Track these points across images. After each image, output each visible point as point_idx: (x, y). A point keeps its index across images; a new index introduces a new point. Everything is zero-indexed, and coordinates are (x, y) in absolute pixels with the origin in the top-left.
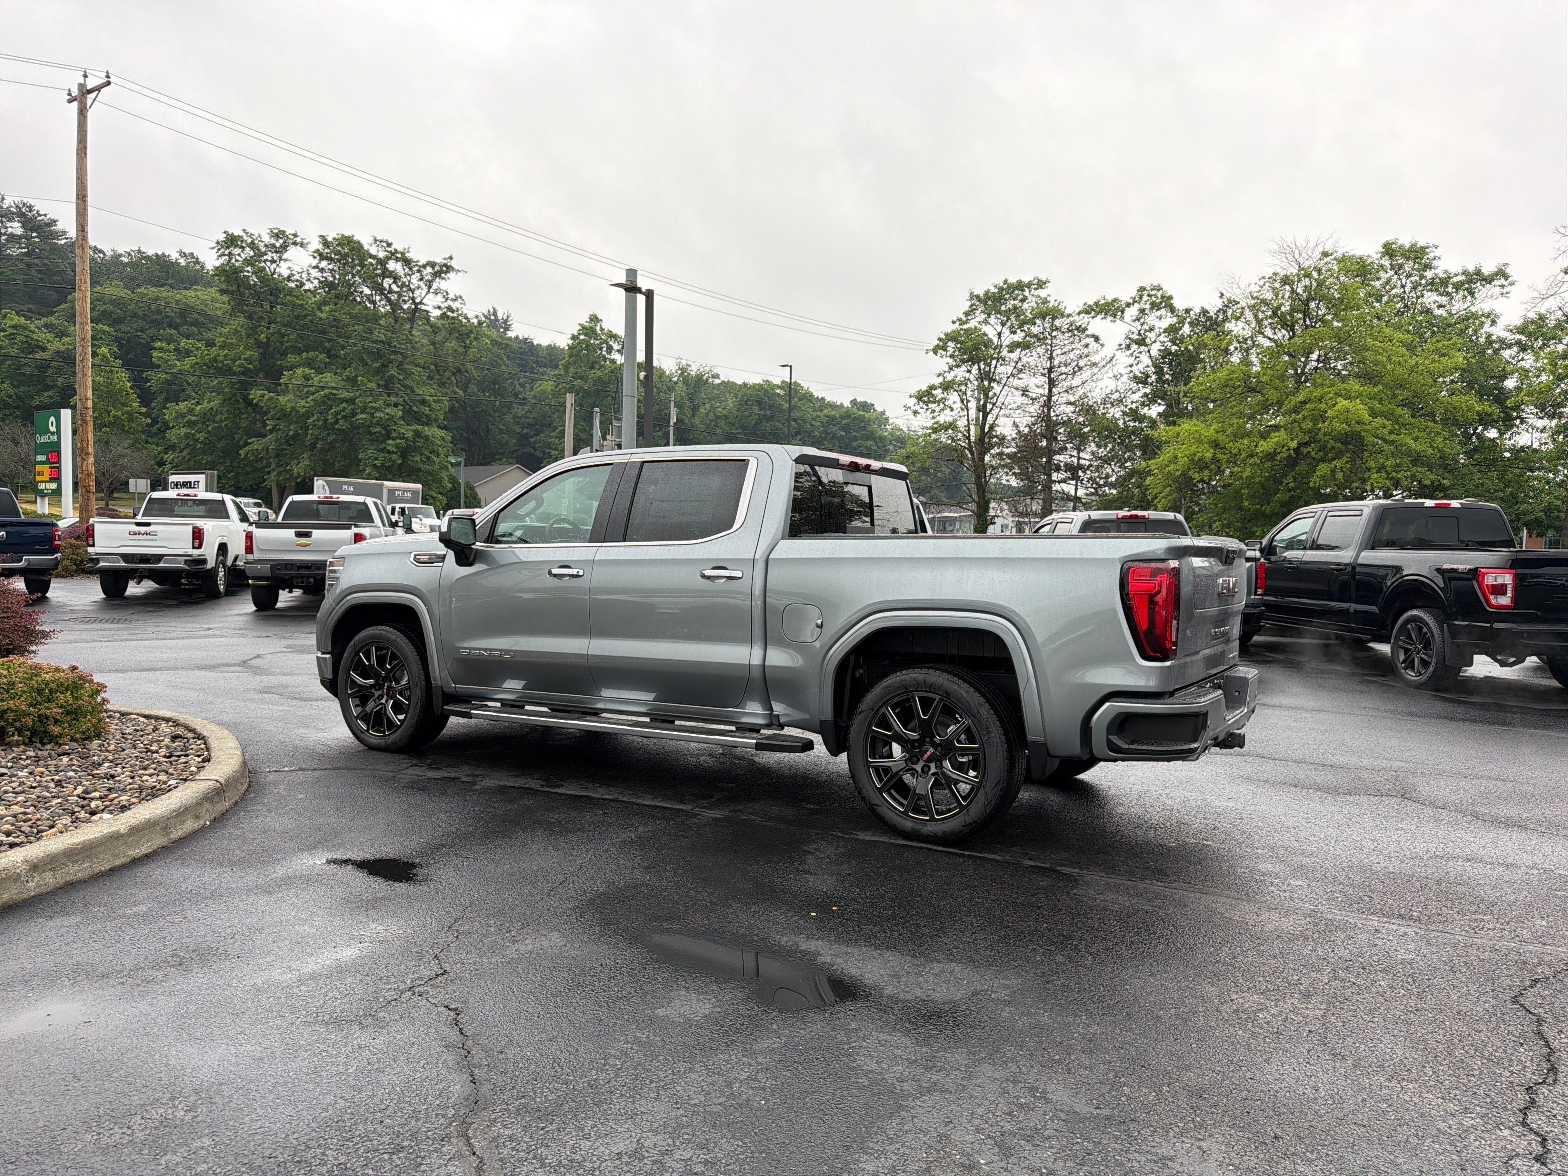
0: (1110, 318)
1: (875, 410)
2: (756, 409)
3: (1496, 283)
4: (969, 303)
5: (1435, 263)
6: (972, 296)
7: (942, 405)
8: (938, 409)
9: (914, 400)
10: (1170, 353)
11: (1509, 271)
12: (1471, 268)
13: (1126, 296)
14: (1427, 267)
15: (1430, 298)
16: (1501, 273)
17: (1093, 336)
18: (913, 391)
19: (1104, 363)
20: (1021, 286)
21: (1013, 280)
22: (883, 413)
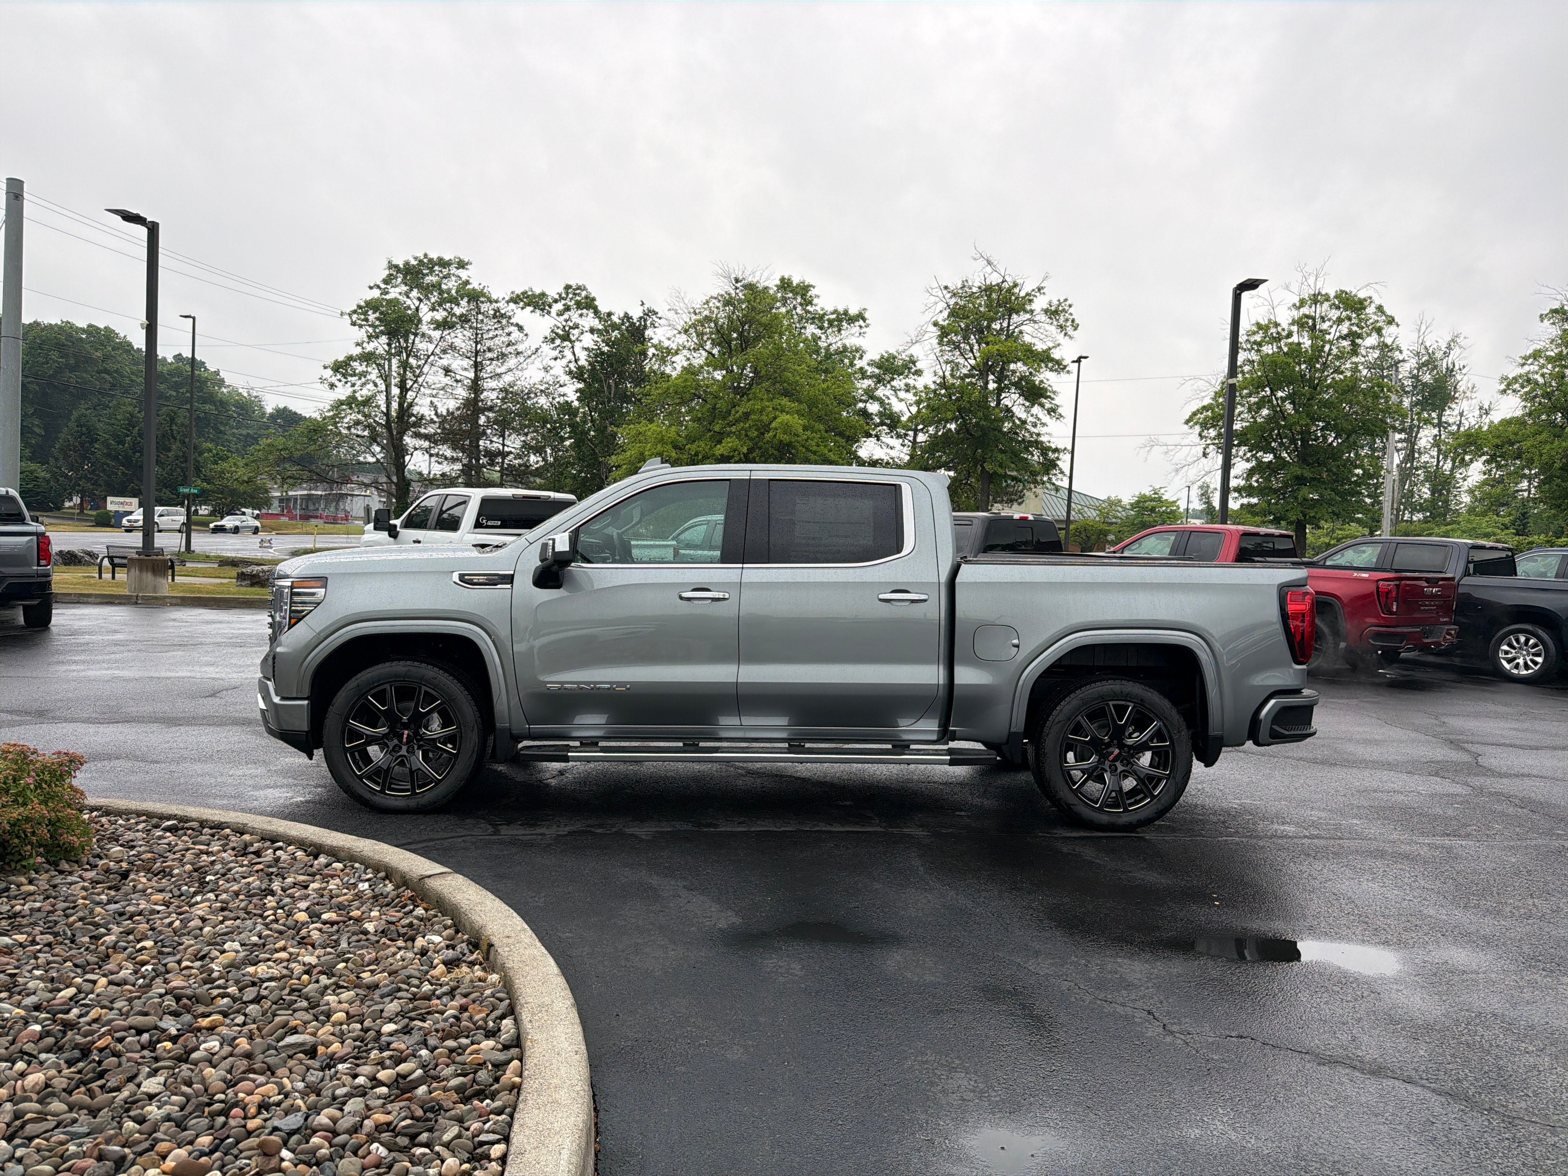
0: (538, 312)
1: (206, 369)
2: (54, 355)
3: (857, 324)
4: (387, 272)
5: (815, 301)
6: (391, 266)
7: (363, 380)
8: (359, 383)
9: (329, 372)
10: (603, 353)
11: (866, 315)
12: (841, 309)
13: (553, 292)
14: (810, 303)
15: (811, 330)
16: (861, 316)
17: (517, 325)
18: (330, 361)
19: (529, 353)
20: (443, 263)
21: (434, 256)
22: (217, 373)
